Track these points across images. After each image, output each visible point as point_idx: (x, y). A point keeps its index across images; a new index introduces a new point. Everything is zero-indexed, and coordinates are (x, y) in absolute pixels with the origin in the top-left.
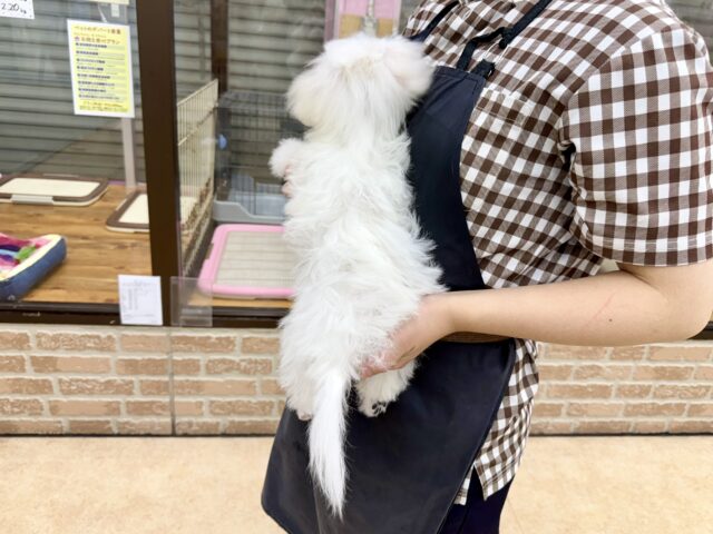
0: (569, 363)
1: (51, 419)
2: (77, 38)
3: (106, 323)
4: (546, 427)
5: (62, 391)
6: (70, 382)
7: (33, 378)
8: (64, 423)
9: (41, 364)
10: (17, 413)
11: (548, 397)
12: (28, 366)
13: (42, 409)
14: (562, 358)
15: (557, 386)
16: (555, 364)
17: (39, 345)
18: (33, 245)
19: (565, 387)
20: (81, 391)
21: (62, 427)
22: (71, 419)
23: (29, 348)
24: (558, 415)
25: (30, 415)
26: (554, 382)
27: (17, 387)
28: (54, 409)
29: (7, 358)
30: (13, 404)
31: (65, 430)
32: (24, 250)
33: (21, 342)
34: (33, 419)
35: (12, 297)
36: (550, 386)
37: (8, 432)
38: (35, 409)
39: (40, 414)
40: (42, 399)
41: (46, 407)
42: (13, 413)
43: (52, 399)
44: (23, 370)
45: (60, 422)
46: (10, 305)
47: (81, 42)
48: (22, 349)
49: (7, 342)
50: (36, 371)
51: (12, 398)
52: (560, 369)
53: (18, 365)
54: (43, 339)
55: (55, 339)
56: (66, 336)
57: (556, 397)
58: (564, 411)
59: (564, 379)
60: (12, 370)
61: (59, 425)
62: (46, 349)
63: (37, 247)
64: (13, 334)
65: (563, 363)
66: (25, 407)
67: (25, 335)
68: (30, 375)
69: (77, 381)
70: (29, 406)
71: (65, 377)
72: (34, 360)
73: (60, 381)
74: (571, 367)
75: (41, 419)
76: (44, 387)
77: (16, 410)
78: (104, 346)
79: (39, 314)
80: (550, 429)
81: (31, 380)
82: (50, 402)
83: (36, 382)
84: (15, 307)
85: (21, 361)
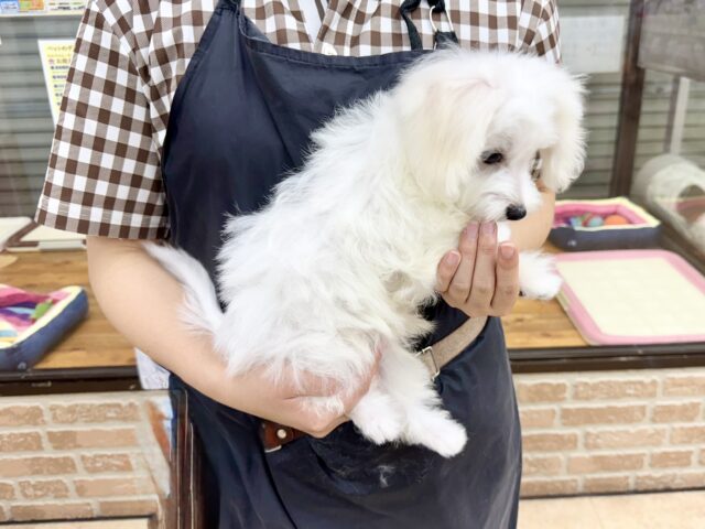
0: (695, 400)
1: (79, 501)
2: (51, 61)
3: (125, 388)
4: (673, 480)
5: (87, 469)
6: (94, 459)
7: (53, 456)
8: (94, 504)
9: (61, 440)
10: (42, 496)
11: (672, 443)
12: (45, 442)
13: (67, 490)
14: (685, 394)
15: (682, 429)
16: (677, 402)
17: (55, 418)
18: (50, 301)
19: (692, 429)
20: (107, 468)
21: (92, 510)
22: (101, 500)
23: (44, 422)
24: (688, 464)
25: (56, 497)
26: (677, 425)
27: (36, 466)
28: (81, 490)
29: (22, 435)
30: (35, 487)
31: (95, 514)
32: (40, 306)
33: (34, 417)
34: (59, 502)
35: (22, 365)
36: (674, 429)
37: (33, 518)
38: (60, 491)
39: (66, 497)
40: (66, 479)
41: (72, 488)
42: (36, 497)
43: (77, 478)
44: (40, 448)
45: (88, 504)
46: (19, 375)
47: (56, 64)
48: (36, 424)
49: (18, 417)
50: (56, 448)
51: (33, 480)
52: (684, 409)
53: (34, 443)
54: (58, 412)
55: (71, 410)
56: (83, 406)
57: (683, 443)
58: (694, 459)
59: (691, 419)
60: (28, 448)
61: (89, 508)
62: (63, 422)
63: (55, 302)
64: (24, 408)
65: (687, 401)
66: (49, 489)
67: (38, 408)
68: (49, 453)
69: (101, 456)
70: (52, 488)
71: (88, 454)
72: (51, 436)
73: (83, 458)
74: (699, 404)
75: (67, 502)
76: (65, 466)
77: (39, 493)
78: (126, 415)
79: (49, 384)
80: (678, 483)
81: (51, 459)
82: (75, 482)
83: (56, 460)
84: (23, 376)
85: (37, 438)
